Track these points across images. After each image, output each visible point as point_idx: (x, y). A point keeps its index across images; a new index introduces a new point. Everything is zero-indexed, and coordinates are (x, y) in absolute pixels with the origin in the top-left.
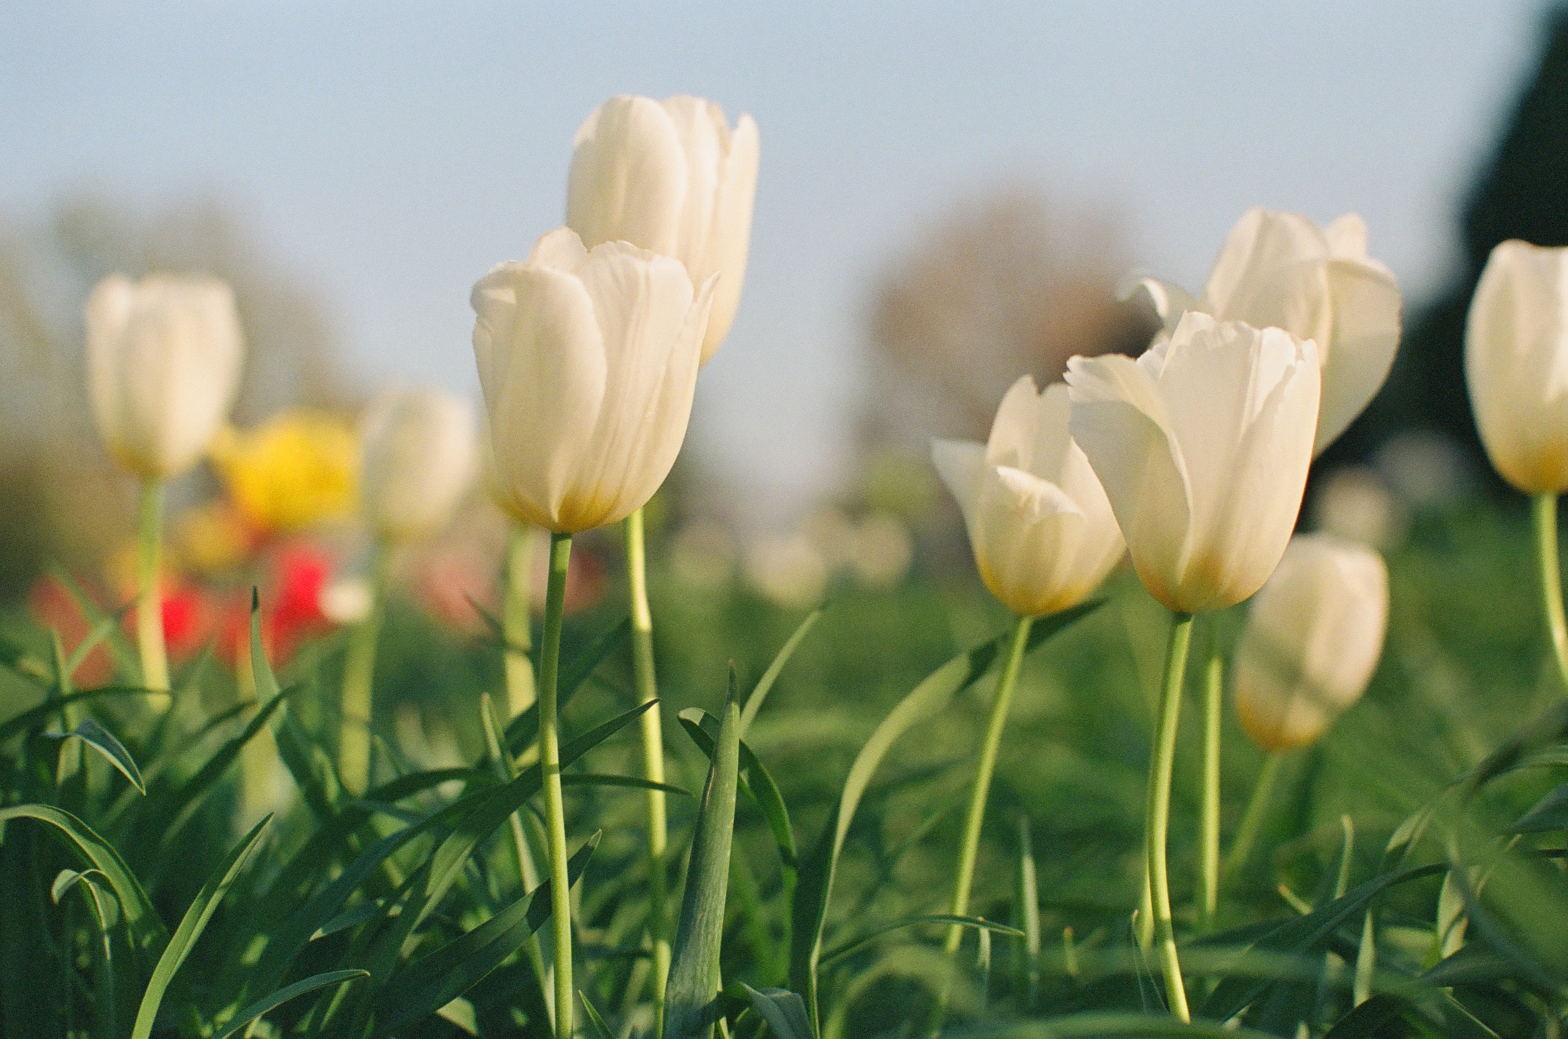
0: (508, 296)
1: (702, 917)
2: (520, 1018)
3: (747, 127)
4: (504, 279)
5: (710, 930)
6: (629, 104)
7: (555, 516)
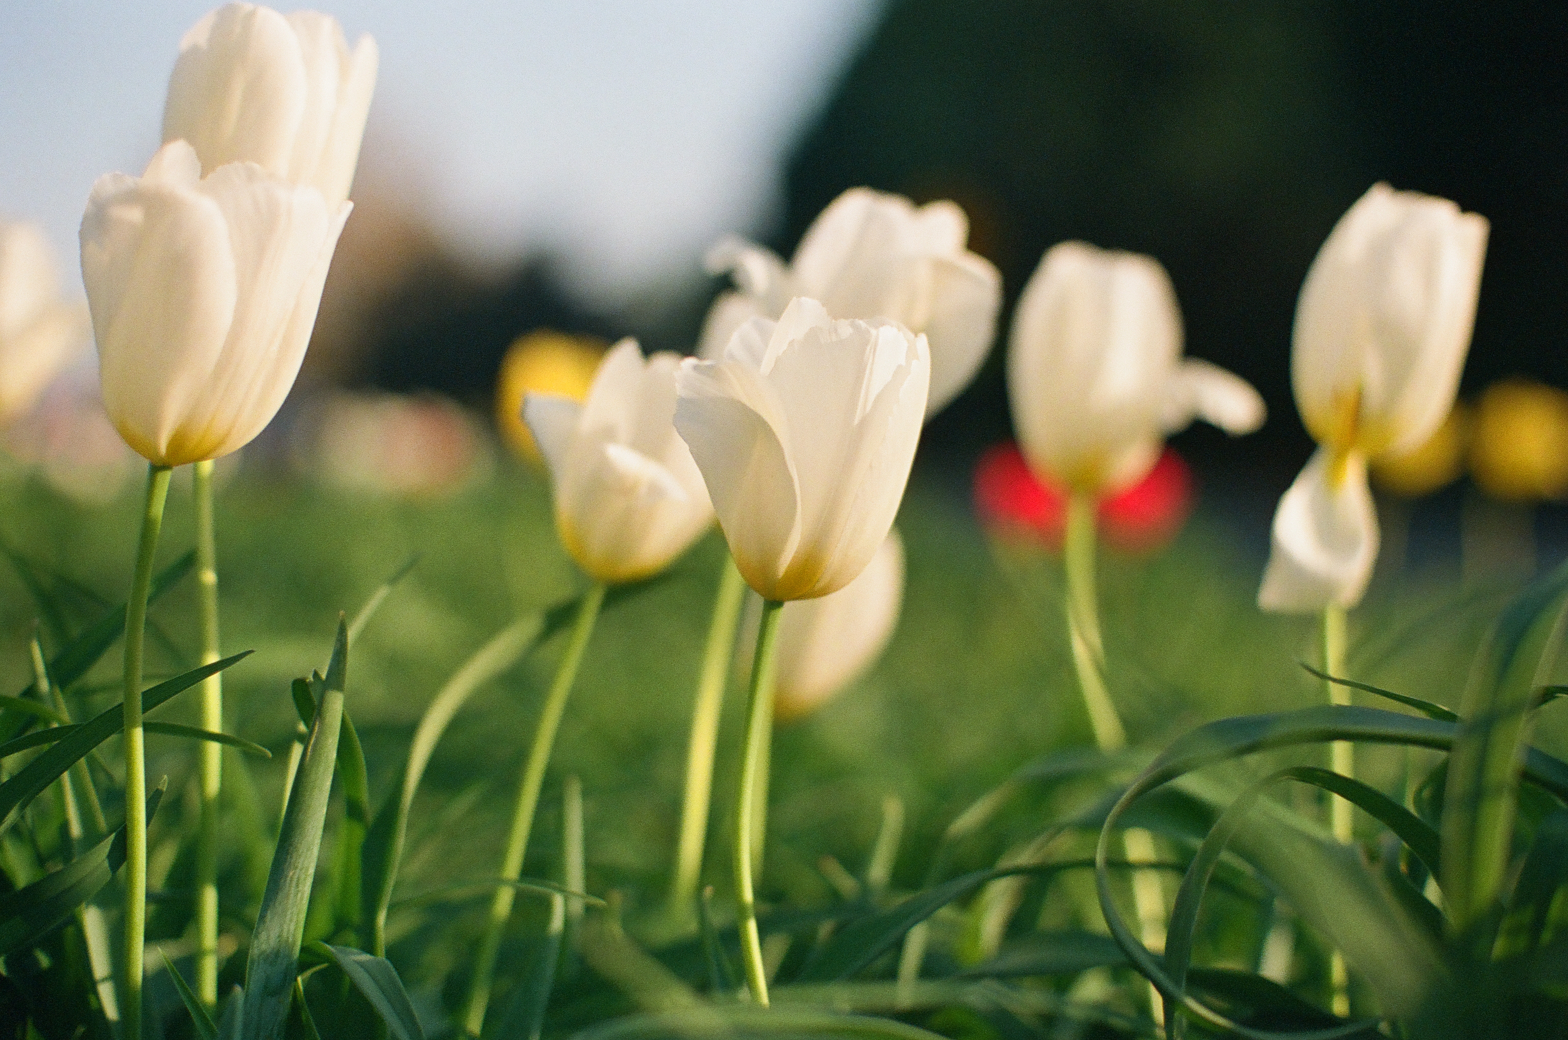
0: (134, 215)
1: (294, 874)
2: (44, 961)
3: (368, 50)
4: (133, 197)
5: (300, 888)
6: (252, 15)
7: (163, 446)
